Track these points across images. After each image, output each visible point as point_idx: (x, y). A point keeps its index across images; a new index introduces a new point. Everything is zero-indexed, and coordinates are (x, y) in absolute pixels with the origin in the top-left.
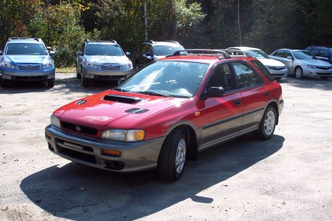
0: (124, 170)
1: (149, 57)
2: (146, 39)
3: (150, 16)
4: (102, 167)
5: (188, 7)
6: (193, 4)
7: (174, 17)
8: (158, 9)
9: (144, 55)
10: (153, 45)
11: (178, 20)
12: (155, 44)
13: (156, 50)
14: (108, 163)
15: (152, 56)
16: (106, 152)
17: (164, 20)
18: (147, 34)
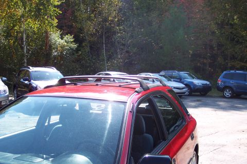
1: (26, 82)
2: (25, 65)
3: (29, 45)
5: (62, 38)
6: (67, 36)
7: (50, 46)
8: (36, 39)
9: (22, 80)
10: (30, 71)
11: (54, 49)
12: (32, 69)
13: (33, 75)
15: (30, 81)
17: (41, 49)
18: (26, 61)
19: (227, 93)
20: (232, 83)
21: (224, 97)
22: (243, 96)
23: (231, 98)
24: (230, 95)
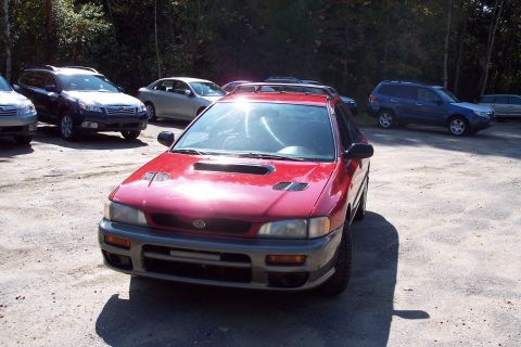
0: (307, 286)
2: (9, 61)
4: (263, 286)
7: (55, 25)
10: (56, 74)
11: (62, 30)
14: (274, 279)
15: (59, 92)
16: (273, 259)
19: (385, 120)
20: (393, 101)
21: (379, 126)
22: (411, 125)
23: (390, 128)
24: (389, 124)
